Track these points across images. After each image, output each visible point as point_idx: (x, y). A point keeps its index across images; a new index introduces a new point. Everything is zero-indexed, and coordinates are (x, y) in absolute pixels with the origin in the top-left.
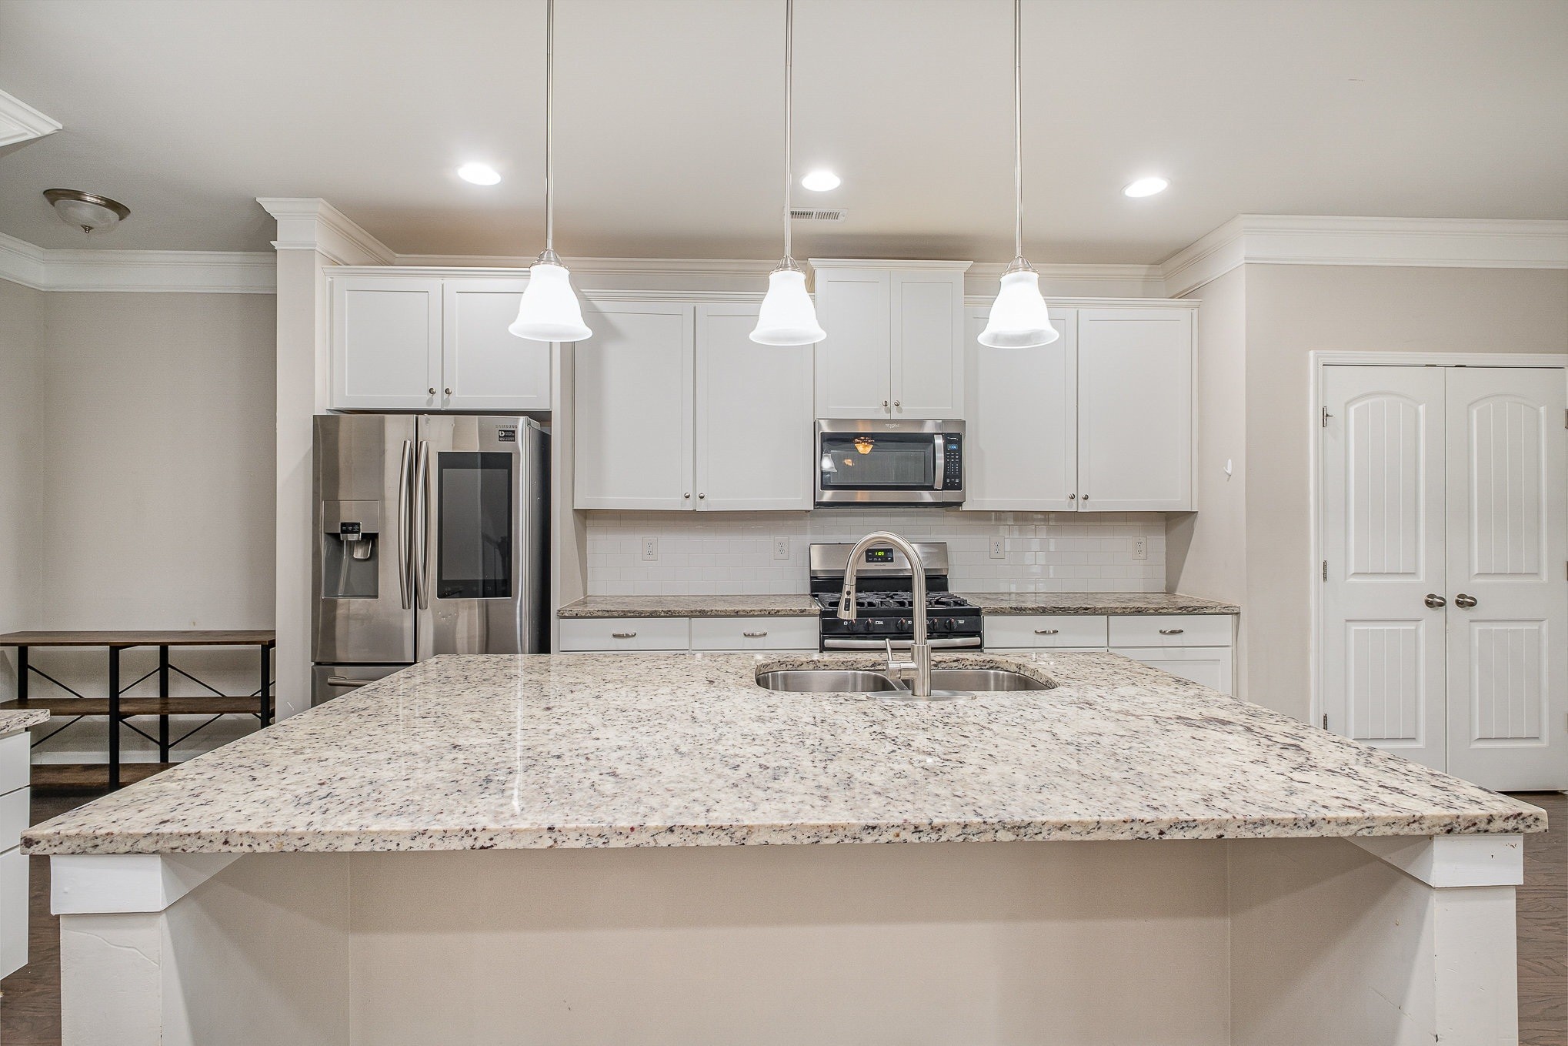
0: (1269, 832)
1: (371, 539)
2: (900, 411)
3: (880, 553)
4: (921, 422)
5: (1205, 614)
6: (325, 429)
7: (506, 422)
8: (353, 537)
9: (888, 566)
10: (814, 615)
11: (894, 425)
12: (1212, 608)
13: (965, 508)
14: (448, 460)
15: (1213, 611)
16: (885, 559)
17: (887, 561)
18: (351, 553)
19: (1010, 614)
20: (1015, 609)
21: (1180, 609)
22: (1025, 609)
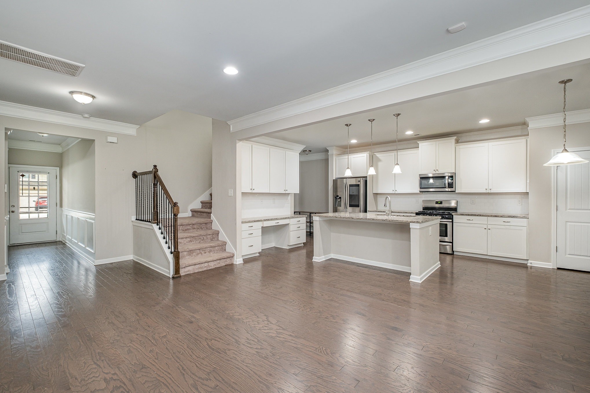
0: (394, 221)
1: (340, 198)
2: (438, 171)
3: (439, 202)
4: (444, 173)
5: (517, 218)
6: (335, 182)
7: (359, 179)
8: (338, 198)
9: (441, 205)
10: (414, 213)
11: (436, 175)
12: (519, 216)
13: (456, 192)
14: (351, 186)
15: (519, 217)
16: (440, 204)
17: (441, 204)
18: (338, 200)
19: (460, 215)
20: (461, 214)
21: (509, 216)
22: (464, 214)
